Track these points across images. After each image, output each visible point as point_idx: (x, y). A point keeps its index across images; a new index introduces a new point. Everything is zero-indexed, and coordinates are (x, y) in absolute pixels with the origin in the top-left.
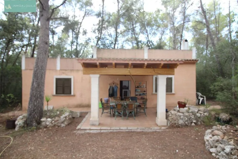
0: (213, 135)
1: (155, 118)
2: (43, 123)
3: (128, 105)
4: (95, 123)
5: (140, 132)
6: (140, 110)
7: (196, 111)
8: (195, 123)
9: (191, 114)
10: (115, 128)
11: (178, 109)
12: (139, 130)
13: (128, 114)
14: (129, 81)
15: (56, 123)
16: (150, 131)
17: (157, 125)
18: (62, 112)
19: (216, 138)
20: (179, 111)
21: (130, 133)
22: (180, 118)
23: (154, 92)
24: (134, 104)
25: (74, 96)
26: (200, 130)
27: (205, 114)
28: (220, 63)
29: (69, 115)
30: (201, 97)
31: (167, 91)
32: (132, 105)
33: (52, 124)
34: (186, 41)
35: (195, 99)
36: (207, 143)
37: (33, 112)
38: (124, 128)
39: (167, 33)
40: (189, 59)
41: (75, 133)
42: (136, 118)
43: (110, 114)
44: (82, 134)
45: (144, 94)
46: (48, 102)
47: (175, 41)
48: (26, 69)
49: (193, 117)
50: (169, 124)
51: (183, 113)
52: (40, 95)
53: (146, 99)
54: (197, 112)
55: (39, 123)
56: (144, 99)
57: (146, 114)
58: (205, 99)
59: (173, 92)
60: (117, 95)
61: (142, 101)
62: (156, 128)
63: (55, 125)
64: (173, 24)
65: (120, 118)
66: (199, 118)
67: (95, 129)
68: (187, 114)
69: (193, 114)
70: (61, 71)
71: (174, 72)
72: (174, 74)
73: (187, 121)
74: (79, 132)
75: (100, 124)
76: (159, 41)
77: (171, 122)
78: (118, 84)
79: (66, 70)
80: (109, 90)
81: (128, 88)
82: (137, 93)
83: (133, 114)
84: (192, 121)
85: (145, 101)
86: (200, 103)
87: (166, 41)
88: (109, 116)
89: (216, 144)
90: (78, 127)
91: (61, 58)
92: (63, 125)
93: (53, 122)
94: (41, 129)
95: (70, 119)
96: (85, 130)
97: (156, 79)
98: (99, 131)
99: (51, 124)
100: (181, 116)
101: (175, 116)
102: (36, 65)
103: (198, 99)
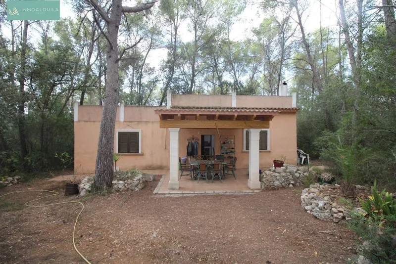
0: (309, 193)
1: (247, 181)
2: (115, 186)
3: (213, 165)
4: (174, 187)
5: (229, 196)
6: (228, 172)
7: (295, 170)
8: (292, 184)
9: (289, 174)
10: (200, 192)
11: (274, 168)
12: (228, 194)
13: (213, 176)
14: (211, 136)
15: (129, 187)
16: (241, 194)
17: (250, 189)
18: (133, 174)
19: (311, 195)
20: (274, 171)
21: (218, 197)
22: (276, 179)
23: (245, 149)
24: (221, 164)
25: (142, 155)
26: (298, 191)
27: (305, 174)
28: (327, 113)
29: (142, 178)
30: (304, 155)
31: (261, 148)
32: (218, 164)
33: (125, 187)
34: (285, 84)
35: (295, 158)
36: (303, 202)
37: (103, 174)
38: (210, 192)
39: (260, 70)
40: (288, 107)
41: (154, 198)
42: (223, 182)
43: (191, 176)
44: (163, 198)
45: (231, 152)
46: (116, 161)
47: (271, 82)
48: (79, 121)
49: (290, 177)
50: (263, 187)
51: (279, 173)
52: (110, 153)
53: (236, 159)
54: (296, 172)
55: (110, 185)
56: (232, 158)
57: (235, 176)
58: (308, 157)
59: (269, 149)
60: (197, 153)
61: (229, 160)
62: (248, 191)
63: (128, 189)
64: (269, 58)
65: (203, 181)
66: (298, 178)
67: (176, 193)
68: (284, 174)
69: (291, 174)
70: (125, 123)
71: (269, 124)
72: (268, 128)
73: (284, 182)
74: (157, 196)
75: (180, 188)
76: (249, 80)
77: (266, 184)
78: (199, 140)
79: (131, 122)
80: (188, 146)
81: (210, 145)
82: (223, 151)
83: (220, 176)
84: (290, 182)
85: (233, 160)
86: (302, 163)
87: (259, 81)
88: (190, 179)
89: (311, 201)
90: (155, 192)
91: (125, 106)
92: (137, 189)
93: (126, 185)
94: (113, 193)
95: (143, 182)
96: (164, 194)
97: (248, 133)
98: (182, 195)
99: (123, 188)
100: (277, 176)
101: (270, 177)
102: (104, 117)
103: (299, 157)
